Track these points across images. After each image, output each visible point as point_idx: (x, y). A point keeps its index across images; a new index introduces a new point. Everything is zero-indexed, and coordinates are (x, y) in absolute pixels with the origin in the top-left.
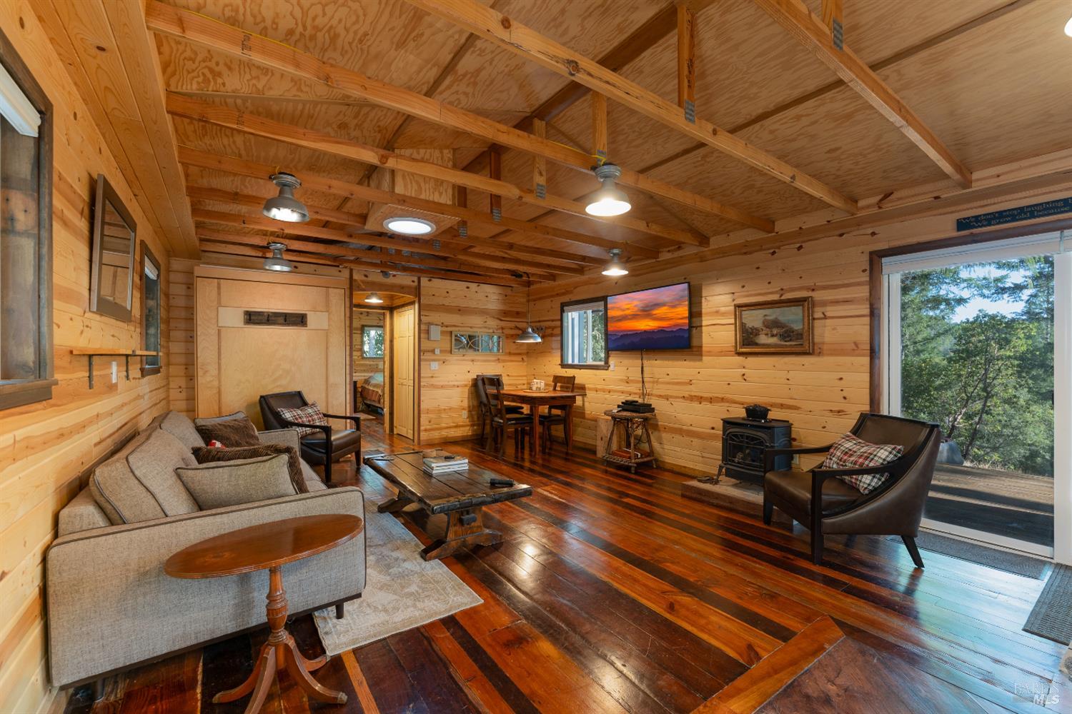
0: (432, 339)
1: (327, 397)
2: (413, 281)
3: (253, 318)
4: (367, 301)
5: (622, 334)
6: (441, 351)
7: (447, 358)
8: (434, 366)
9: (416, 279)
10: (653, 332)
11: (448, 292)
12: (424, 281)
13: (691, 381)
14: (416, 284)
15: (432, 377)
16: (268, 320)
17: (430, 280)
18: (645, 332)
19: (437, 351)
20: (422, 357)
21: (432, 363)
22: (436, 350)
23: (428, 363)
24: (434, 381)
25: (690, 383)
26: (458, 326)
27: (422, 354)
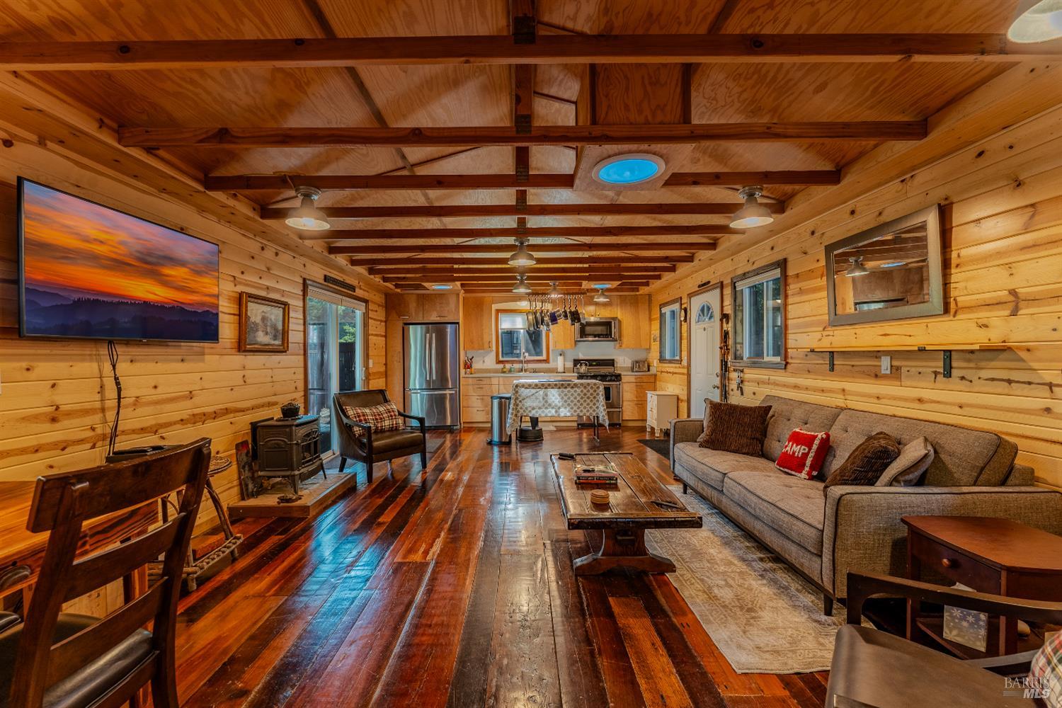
5: (75, 296)
10: (163, 307)
13: (191, 392)
18: (146, 304)
25: (191, 395)
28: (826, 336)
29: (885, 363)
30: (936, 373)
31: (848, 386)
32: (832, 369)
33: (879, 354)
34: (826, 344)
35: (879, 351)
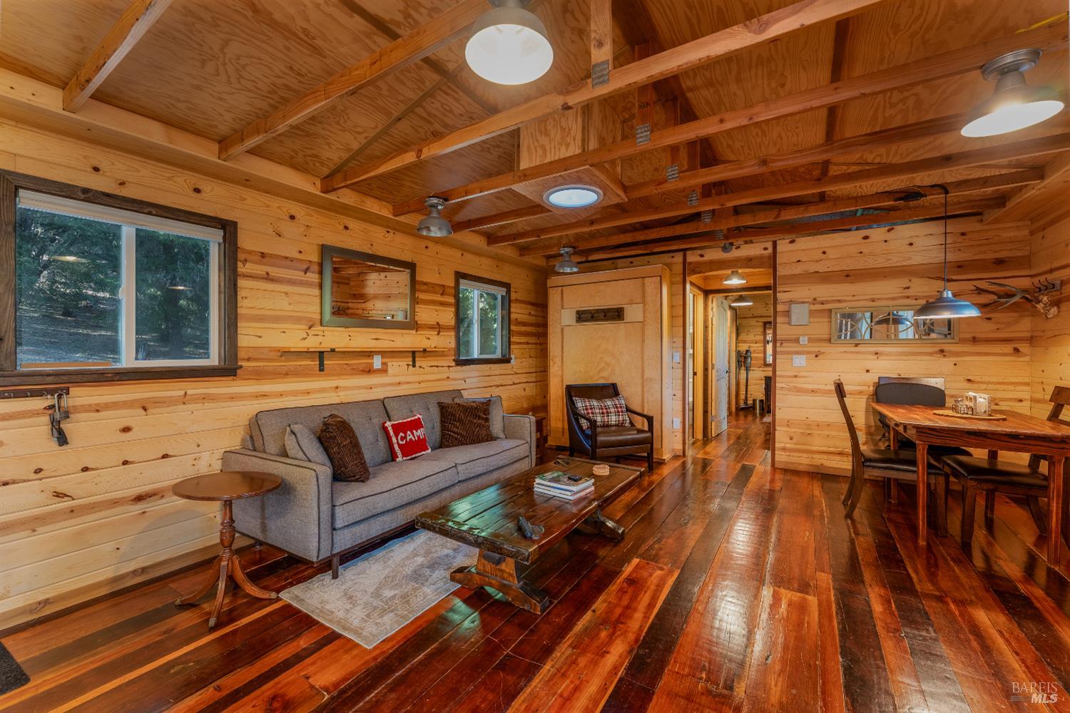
0: (793, 324)
1: (643, 391)
2: (766, 249)
3: (583, 316)
4: (725, 283)
6: (810, 340)
7: (822, 350)
8: (800, 361)
9: (769, 245)
11: (824, 253)
12: (783, 246)
14: (770, 250)
15: (796, 376)
16: (592, 317)
17: (792, 242)
19: (804, 340)
20: (778, 349)
21: (795, 356)
22: (801, 339)
23: (790, 356)
24: (800, 383)
26: (844, 301)
27: (778, 345)
28: (314, 335)
29: (377, 362)
30: (408, 365)
31: (341, 382)
32: (321, 370)
33: (372, 354)
34: (313, 343)
35: (371, 352)
